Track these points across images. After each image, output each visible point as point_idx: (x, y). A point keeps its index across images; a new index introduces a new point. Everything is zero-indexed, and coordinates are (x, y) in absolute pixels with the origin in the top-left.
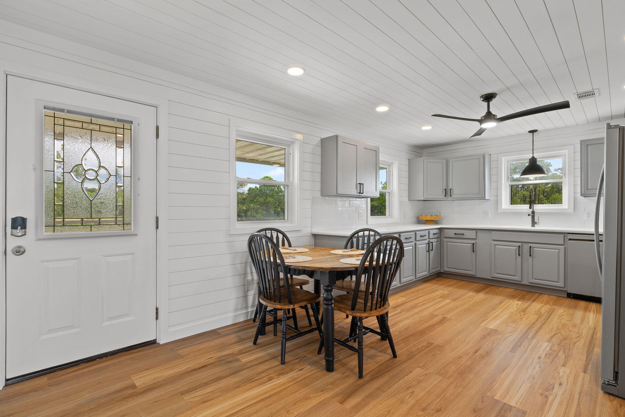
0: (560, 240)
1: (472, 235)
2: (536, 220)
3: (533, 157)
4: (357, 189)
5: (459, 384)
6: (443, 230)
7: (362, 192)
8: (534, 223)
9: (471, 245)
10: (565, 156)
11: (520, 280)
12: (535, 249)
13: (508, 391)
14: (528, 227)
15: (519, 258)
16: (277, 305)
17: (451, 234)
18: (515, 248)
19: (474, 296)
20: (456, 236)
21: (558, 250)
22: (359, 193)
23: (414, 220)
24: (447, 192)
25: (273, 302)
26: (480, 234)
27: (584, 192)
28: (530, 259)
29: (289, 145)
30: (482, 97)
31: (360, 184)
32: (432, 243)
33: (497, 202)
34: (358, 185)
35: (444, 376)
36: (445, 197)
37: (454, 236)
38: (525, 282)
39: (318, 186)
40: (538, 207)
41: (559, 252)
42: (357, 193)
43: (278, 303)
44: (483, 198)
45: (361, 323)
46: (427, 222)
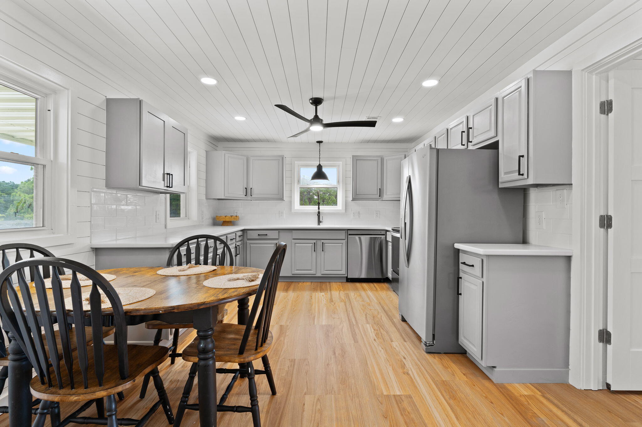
0: (343, 235)
1: (274, 235)
2: (321, 220)
3: (320, 165)
4: (164, 180)
5: (351, 395)
6: (245, 231)
7: (171, 186)
8: (319, 222)
9: (273, 245)
10: (339, 166)
11: (315, 273)
12: (326, 244)
13: (385, 382)
14: (315, 225)
15: (314, 254)
16: (97, 393)
17: (255, 235)
18: (311, 245)
19: (287, 296)
20: (260, 237)
21: (341, 244)
22: (167, 187)
23: (211, 221)
24: (248, 192)
25: (82, 390)
26: (282, 234)
27: (354, 197)
28: (323, 253)
29: (47, 94)
30: (311, 99)
31: (168, 176)
32: (239, 246)
33: (291, 203)
34: (166, 175)
35: (333, 392)
36: (246, 197)
37: (258, 237)
38: (319, 275)
39: (102, 173)
40: (323, 208)
41: (342, 246)
42: (165, 187)
43: (96, 386)
44: (282, 199)
45: (252, 367)
46: (226, 223)
